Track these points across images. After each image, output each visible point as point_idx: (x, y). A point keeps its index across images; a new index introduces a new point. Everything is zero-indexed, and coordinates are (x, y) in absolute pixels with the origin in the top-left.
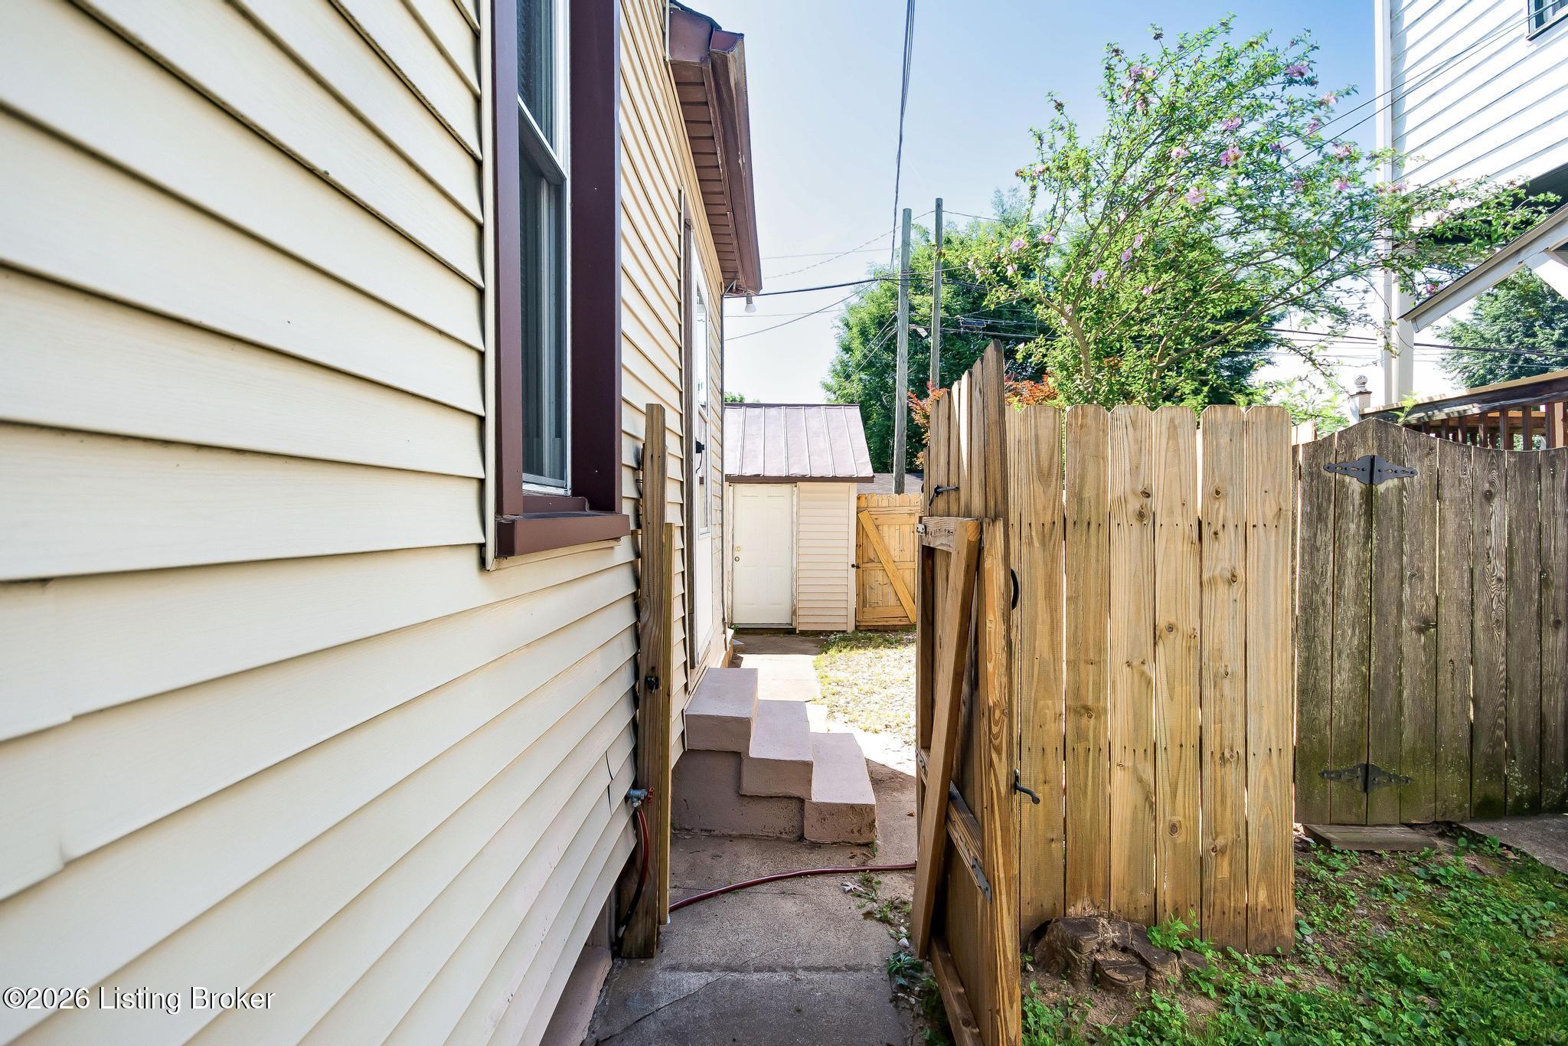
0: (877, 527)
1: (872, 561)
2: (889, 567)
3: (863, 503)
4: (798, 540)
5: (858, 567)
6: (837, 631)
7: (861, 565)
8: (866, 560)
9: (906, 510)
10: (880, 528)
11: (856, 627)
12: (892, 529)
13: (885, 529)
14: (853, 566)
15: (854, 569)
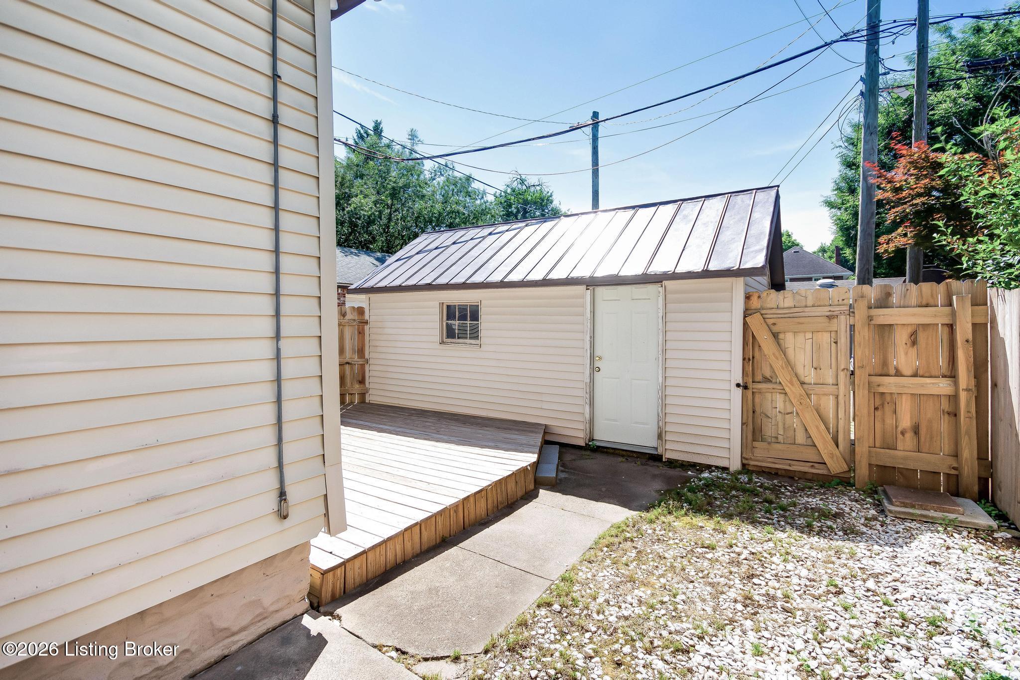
0: (775, 336)
1: (767, 380)
2: (794, 391)
3: (755, 303)
4: (665, 351)
5: (746, 387)
6: (717, 467)
7: (750, 385)
8: (759, 378)
9: (825, 311)
10: (781, 336)
11: (744, 465)
12: (800, 337)
13: (789, 340)
14: (738, 385)
15: (740, 390)
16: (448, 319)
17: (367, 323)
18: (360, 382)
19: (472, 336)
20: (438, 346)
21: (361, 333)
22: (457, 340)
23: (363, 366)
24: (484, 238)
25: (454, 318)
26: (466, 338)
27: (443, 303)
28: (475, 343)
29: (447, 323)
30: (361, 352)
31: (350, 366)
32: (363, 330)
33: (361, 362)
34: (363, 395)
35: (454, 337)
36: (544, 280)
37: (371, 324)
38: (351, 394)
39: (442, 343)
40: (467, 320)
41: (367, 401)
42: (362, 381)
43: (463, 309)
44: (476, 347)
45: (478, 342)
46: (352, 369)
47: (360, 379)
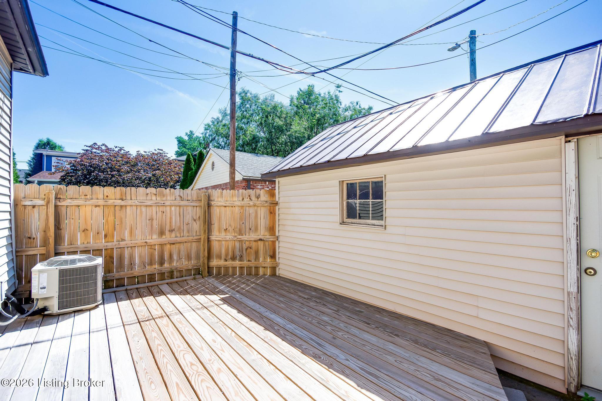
16: (348, 198)
17: (277, 204)
18: (271, 257)
19: (375, 215)
20: (338, 226)
21: (272, 213)
22: (357, 221)
23: (274, 242)
24: (384, 118)
25: (355, 197)
26: (368, 218)
27: (343, 181)
28: (379, 224)
29: (348, 203)
30: (272, 229)
31: (262, 242)
32: (274, 210)
33: (272, 239)
34: (274, 269)
35: (354, 217)
36: (486, 134)
37: (281, 205)
38: (264, 267)
39: (343, 223)
40: (369, 199)
41: (277, 274)
42: (273, 256)
43: (364, 186)
44: (380, 228)
45: (382, 223)
46: (264, 245)
47: (272, 254)
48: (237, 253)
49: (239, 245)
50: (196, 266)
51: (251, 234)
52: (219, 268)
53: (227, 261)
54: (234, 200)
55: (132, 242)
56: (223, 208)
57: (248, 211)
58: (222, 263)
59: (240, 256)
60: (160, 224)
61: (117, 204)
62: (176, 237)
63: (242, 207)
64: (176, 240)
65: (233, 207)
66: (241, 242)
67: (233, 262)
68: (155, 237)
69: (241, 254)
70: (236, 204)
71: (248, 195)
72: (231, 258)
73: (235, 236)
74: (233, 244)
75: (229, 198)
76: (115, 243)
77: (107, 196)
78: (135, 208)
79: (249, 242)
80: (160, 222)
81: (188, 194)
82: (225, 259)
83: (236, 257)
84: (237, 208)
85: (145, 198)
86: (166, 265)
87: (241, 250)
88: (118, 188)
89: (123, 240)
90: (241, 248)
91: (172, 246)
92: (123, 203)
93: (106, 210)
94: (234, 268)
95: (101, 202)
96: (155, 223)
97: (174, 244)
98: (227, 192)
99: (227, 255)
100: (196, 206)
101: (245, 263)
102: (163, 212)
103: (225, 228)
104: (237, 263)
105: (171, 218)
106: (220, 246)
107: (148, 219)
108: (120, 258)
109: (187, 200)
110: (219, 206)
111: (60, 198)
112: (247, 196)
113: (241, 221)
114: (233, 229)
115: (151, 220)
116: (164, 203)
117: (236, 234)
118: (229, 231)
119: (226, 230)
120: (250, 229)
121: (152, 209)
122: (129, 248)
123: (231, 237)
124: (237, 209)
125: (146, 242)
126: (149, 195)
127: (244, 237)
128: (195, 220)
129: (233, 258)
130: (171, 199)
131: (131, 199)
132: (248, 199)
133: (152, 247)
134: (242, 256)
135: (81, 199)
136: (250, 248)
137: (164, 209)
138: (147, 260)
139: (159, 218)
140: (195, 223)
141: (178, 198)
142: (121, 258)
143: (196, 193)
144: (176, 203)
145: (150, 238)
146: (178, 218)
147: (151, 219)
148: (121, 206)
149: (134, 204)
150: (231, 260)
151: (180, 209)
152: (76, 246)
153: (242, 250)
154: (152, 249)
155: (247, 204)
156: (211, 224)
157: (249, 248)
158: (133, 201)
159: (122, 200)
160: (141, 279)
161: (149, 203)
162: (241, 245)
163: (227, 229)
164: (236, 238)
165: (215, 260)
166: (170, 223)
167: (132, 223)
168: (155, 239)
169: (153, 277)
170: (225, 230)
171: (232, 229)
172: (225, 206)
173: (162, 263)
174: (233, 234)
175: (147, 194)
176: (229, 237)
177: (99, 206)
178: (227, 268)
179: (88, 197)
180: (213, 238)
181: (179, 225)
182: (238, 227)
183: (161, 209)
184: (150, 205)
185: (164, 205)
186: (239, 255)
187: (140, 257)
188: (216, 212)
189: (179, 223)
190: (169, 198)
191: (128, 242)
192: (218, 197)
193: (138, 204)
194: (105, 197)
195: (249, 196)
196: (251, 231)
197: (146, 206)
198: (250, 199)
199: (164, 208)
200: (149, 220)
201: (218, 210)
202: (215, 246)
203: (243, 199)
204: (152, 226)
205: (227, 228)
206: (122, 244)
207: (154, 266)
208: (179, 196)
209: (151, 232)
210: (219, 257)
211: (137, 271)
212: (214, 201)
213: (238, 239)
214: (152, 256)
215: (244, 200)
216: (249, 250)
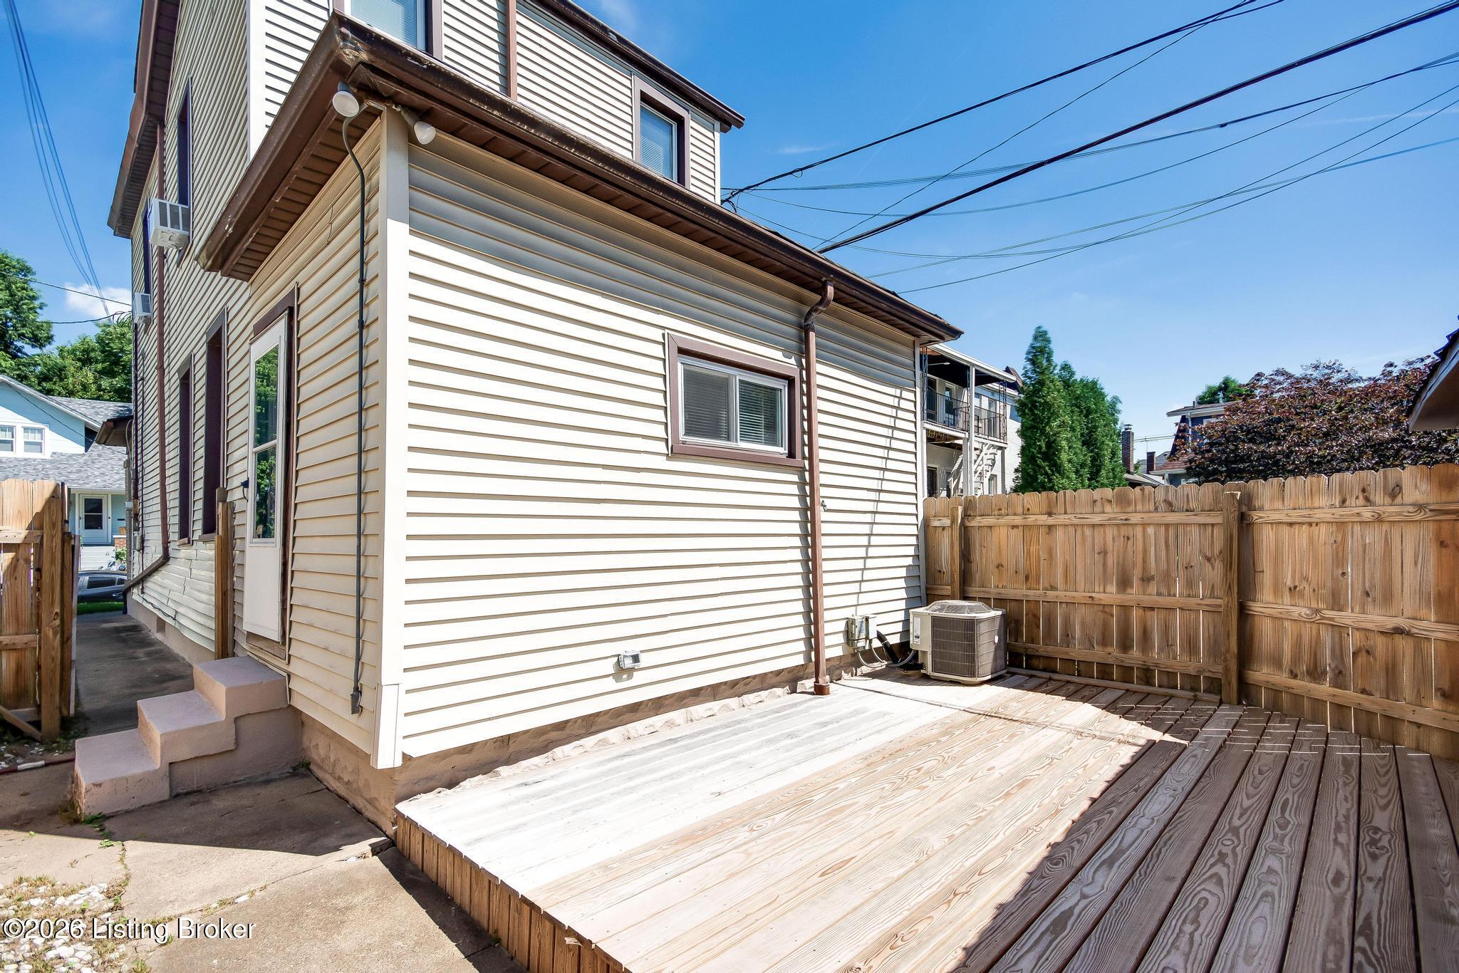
18: (1443, 694)
21: (1447, 545)
23: (1451, 645)
30: (1446, 604)
31: (1407, 639)
32: (1455, 536)
33: (1442, 633)
38: (1417, 725)
42: (1449, 694)
46: (1417, 650)
47: (1445, 686)
48: (1327, 659)
49: (1333, 638)
50: (1210, 671)
51: (1369, 608)
52: (1276, 692)
53: (1295, 677)
54: (1316, 505)
55: (1067, 593)
56: (1286, 529)
57: (1360, 538)
58: (1282, 679)
59: (1337, 672)
60: (1121, 562)
61: (1042, 523)
62: (1159, 594)
63: (1341, 525)
64: (1157, 602)
65: (1314, 525)
66: (1336, 629)
67: (1313, 685)
68: (1112, 588)
69: (1337, 667)
70: (1317, 516)
71: (1361, 488)
72: (1307, 672)
73: (1317, 611)
74: (1314, 632)
75: (1301, 500)
76: (1041, 592)
77: (1028, 509)
78: (1071, 530)
79: (1363, 633)
80: (1121, 559)
81: (1188, 495)
82: (1291, 672)
83: (1324, 672)
84: (1323, 528)
85: (1090, 510)
86: (1135, 653)
87: (1339, 652)
88: (1044, 493)
89: (1053, 588)
90: (1337, 647)
91: (1149, 613)
92: (1051, 521)
93: (1027, 533)
94: (1318, 703)
95: (1018, 520)
96: (1111, 560)
97: (1152, 609)
98: (1296, 483)
99: (1296, 659)
100: (1213, 525)
101: (1350, 696)
102: (1128, 538)
103: (1289, 583)
104: (1324, 689)
105: (1145, 551)
106: (1279, 632)
107: (1096, 551)
108: (1049, 619)
109: (1187, 511)
110: (1276, 523)
111: (970, 516)
112: (1357, 491)
113: (1338, 567)
114: (1314, 591)
115: (1102, 554)
116: (1126, 520)
117: (1321, 606)
118: (1302, 594)
119: (1293, 590)
120: (1368, 594)
121: (1104, 531)
122: (1064, 605)
123: (1305, 611)
124: (1323, 533)
125: (1091, 597)
126: (1099, 503)
127: (1346, 617)
128: (1209, 559)
129: (1315, 673)
130: (1146, 508)
131: (1066, 513)
132: (1361, 501)
133: (1107, 609)
134: (1340, 672)
135: (994, 515)
136: (1368, 652)
137: (1129, 531)
138: (1096, 635)
139: (1118, 550)
140: (1210, 567)
141: (1163, 506)
142: (1050, 621)
143: (1210, 491)
144: (1156, 517)
145: (1102, 590)
146: (1164, 553)
147: (1104, 553)
148: (1050, 527)
149: (1068, 522)
150: (1308, 678)
151: (1167, 531)
152: (987, 589)
153: (1342, 655)
154: (1106, 612)
155: (1352, 515)
156: (1255, 572)
157: (1364, 653)
158: (1067, 516)
159: (1050, 514)
160: (1082, 668)
161: (1097, 519)
162: (1337, 640)
163: (1295, 587)
164: (1318, 617)
165: (1265, 670)
166: (1144, 561)
167: (1069, 559)
168: (1110, 594)
169: (1107, 670)
170: (1290, 589)
171: (1311, 590)
172: (1291, 524)
173: (1125, 646)
174: (1314, 605)
175: (1095, 501)
176: (1301, 611)
177: (1017, 527)
178: (1297, 698)
179: (1003, 512)
180: (1256, 607)
181: (1165, 567)
182: (1329, 584)
183: (1124, 531)
184: (1101, 523)
185: (1127, 523)
186: (1333, 666)
187: (1083, 624)
188: (1266, 538)
189: (1166, 563)
190: (1139, 507)
191: (1061, 595)
192: (1272, 500)
193: (1076, 521)
194: (1026, 511)
195: (1364, 491)
196: (1370, 599)
197: (1093, 526)
198: (1367, 499)
199: (1130, 528)
200: (1099, 553)
201: (1272, 536)
202: (1265, 632)
203: (1344, 501)
204: (1105, 565)
205: (1297, 584)
206: (1051, 595)
207: (1109, 649)
208: (1165, 501)
209: (1105, 581)
210: (1277, 662)
211: (1077, 651)
212: (1261, 509)
213: (1323, 618)
214: (1106, 628)
215: (1347, 503)
216: (1362, 658)
